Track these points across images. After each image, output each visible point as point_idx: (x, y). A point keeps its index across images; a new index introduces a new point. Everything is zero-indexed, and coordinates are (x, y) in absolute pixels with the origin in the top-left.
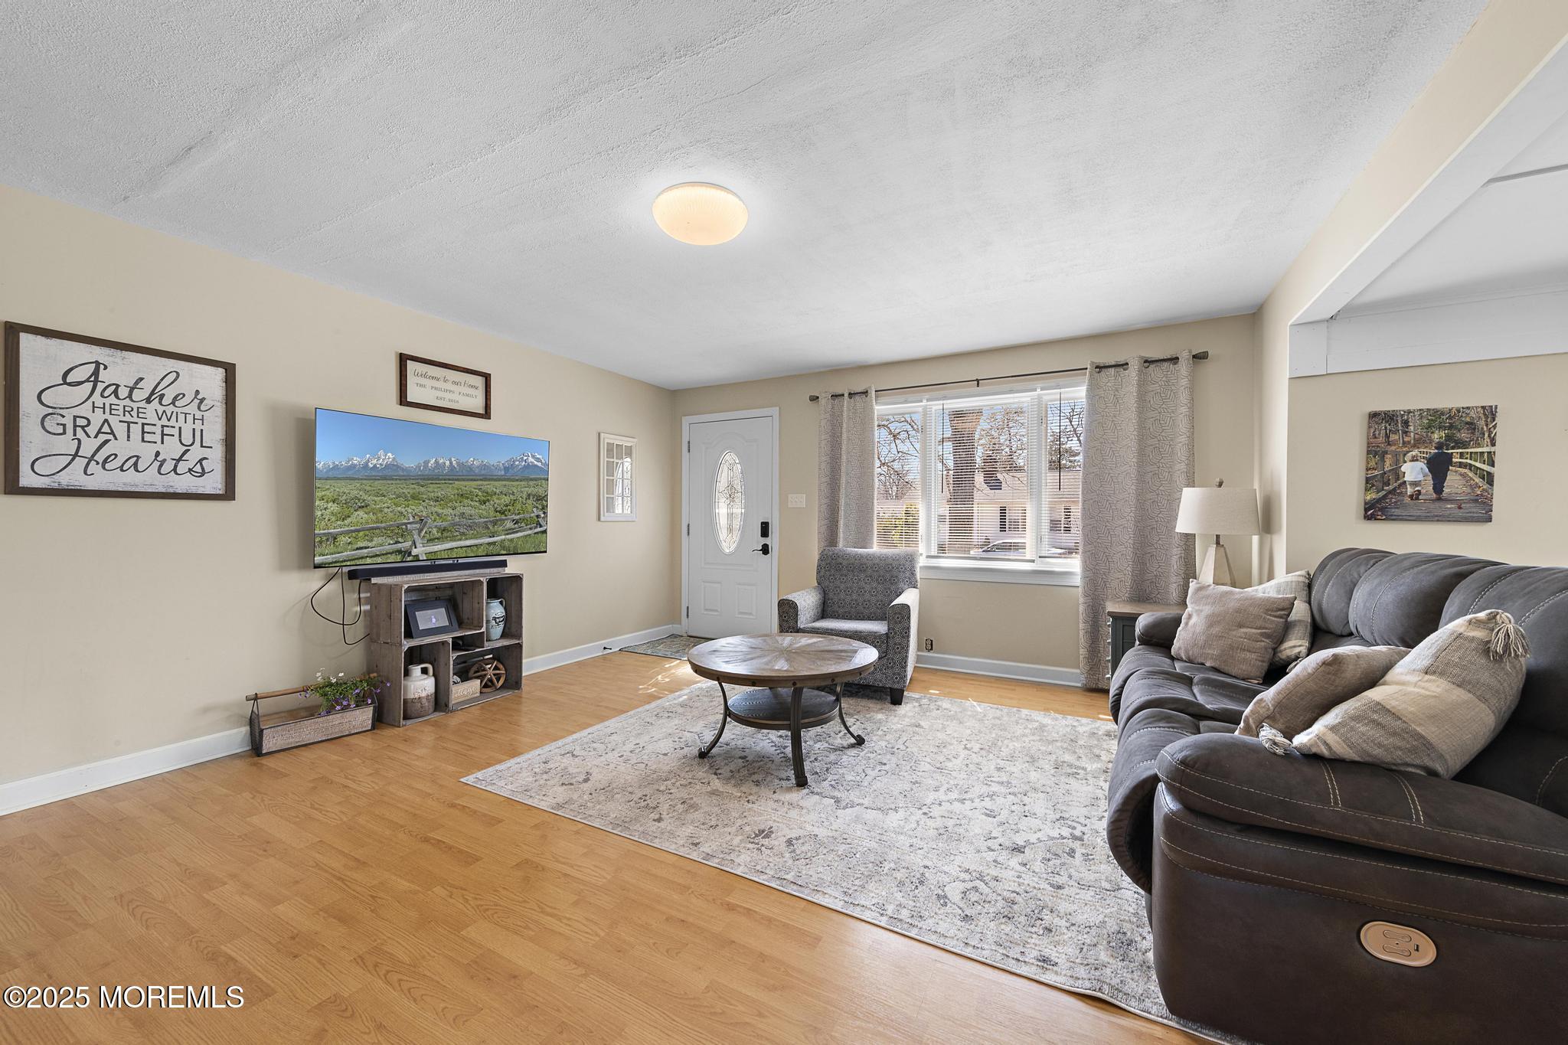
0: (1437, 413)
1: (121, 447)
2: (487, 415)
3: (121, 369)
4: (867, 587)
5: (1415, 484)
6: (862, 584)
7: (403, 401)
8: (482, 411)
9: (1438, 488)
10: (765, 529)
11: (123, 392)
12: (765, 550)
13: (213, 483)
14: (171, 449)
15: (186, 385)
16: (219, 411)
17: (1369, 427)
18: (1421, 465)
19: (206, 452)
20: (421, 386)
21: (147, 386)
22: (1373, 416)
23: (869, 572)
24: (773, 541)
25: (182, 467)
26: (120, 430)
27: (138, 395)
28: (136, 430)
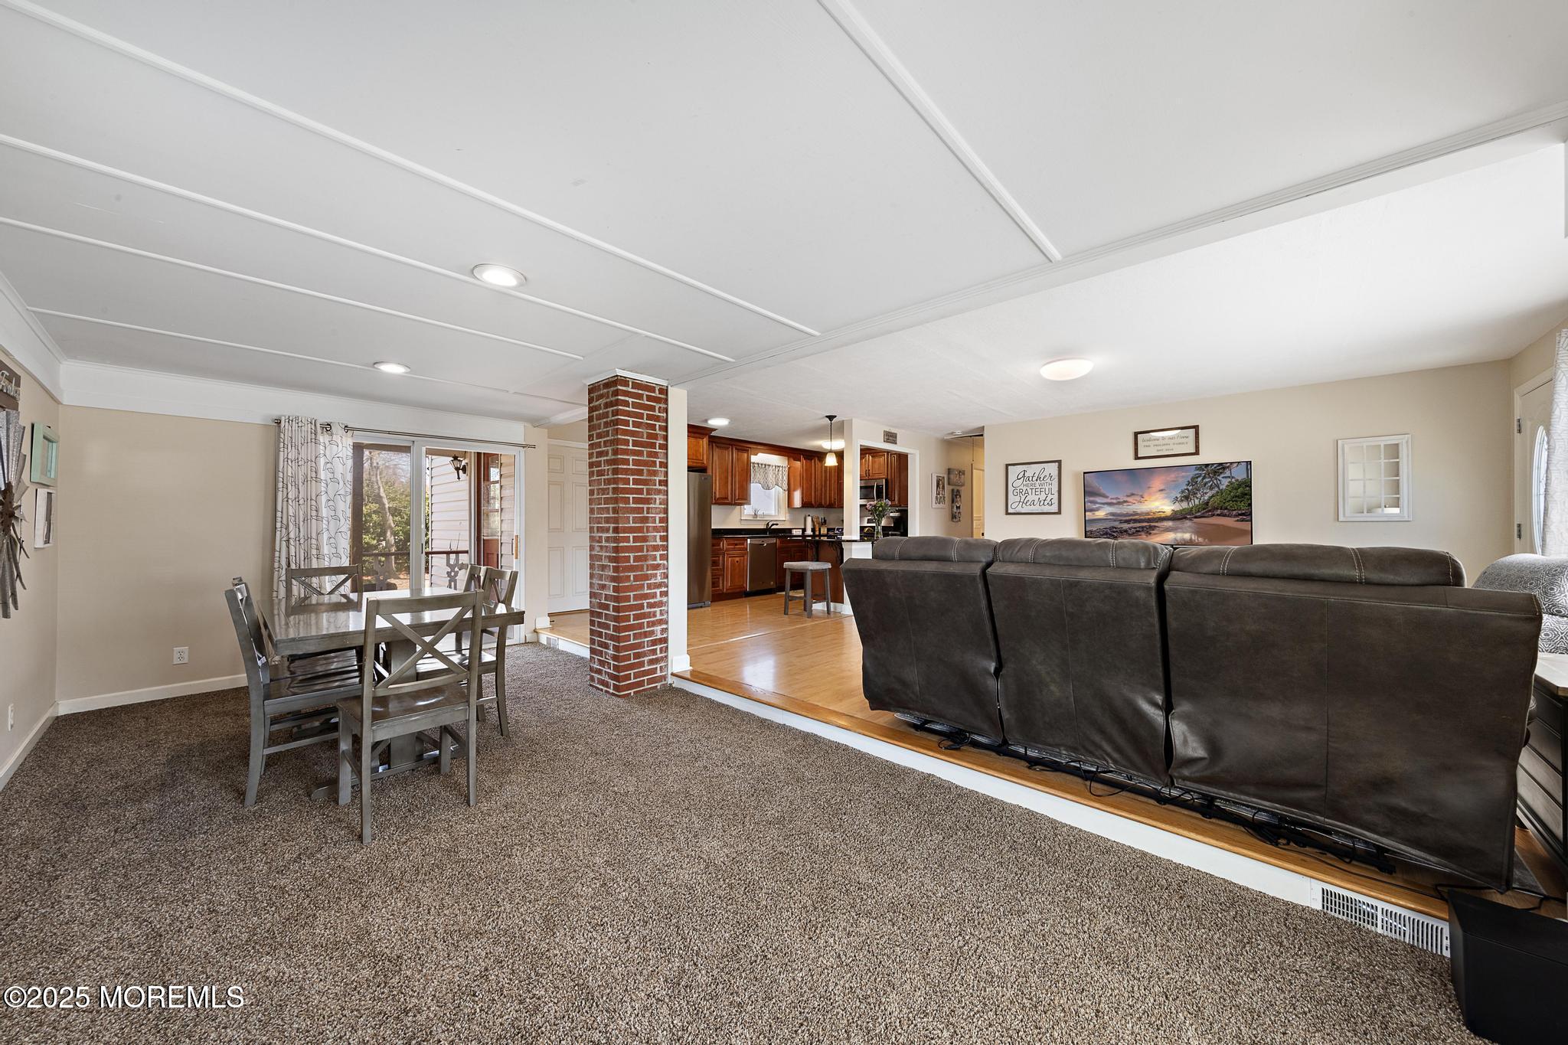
1: (1030, 498)
2: (1197, 453)
3: (1031, 470)
7: (1137, 458)
8: (1193, 451)
11: (1030, 479)
13: (1054, 508)
14: (1043, 496)
15: (1046, 473)
16: (1057, 480)
19: (1052, 496)
20: (1149, 446)
21: (1036, 475)
25: (1046, 503)
26: (1030, 491)
27: (1034, 479)
28: (1034, 490)
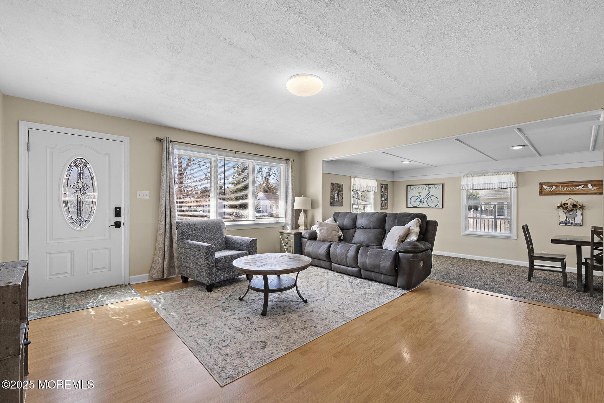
0: (338, 184)
4: (212, 237)
5: (336, 198)
6: (210, 235)
9: (338, 200)
10: (118, 212)
12: (118, 225)
17: (331, 186)
18: (336, 194)
22: (331, 183)
23: (211, 230)
24: (125, 219)
